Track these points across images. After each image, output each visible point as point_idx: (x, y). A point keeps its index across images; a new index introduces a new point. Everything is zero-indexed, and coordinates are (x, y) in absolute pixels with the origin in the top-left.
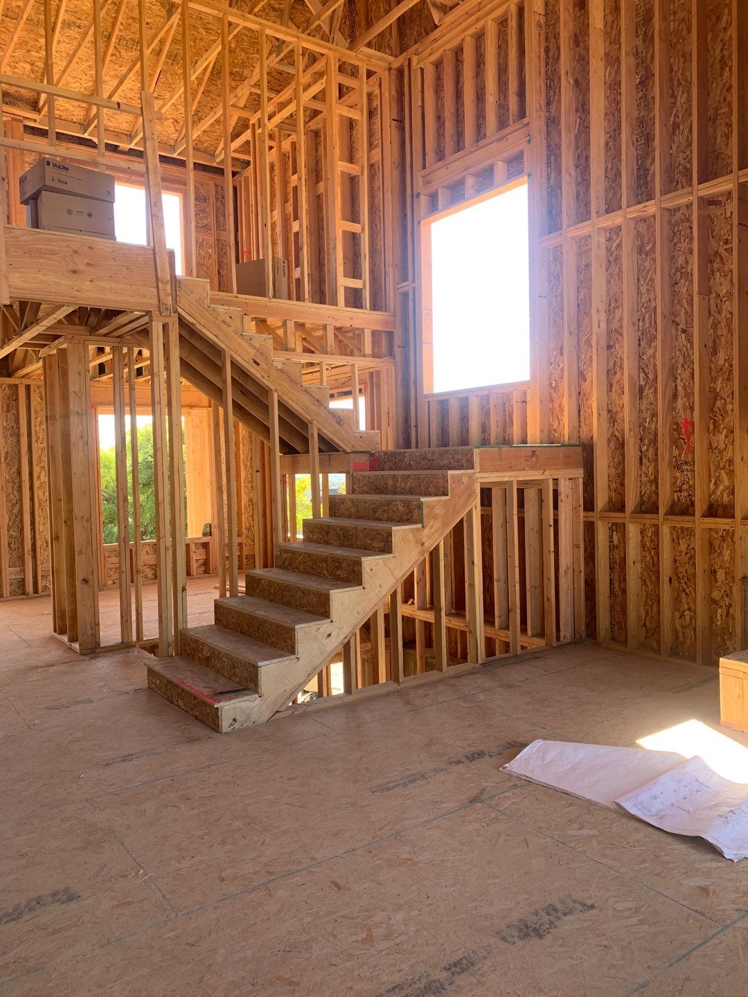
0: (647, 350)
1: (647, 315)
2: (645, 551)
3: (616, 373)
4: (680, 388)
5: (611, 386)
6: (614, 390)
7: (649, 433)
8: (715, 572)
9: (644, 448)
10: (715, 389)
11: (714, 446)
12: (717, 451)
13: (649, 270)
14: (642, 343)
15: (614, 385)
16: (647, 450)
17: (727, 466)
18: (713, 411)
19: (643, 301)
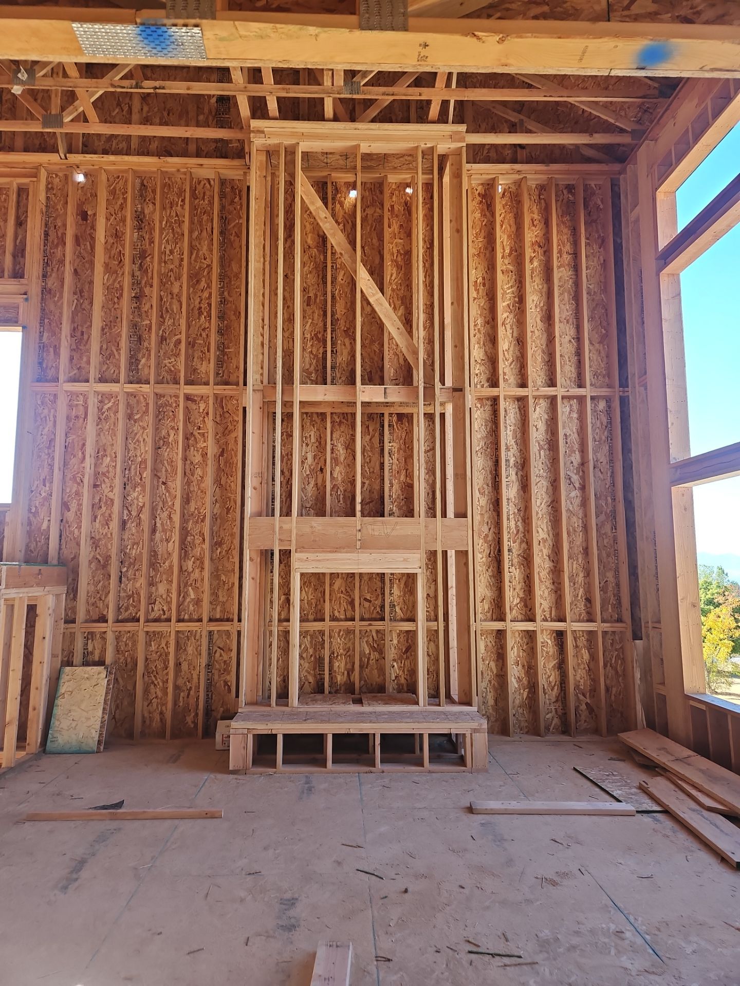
0: (131, 493)
1: (133, 467)
2: (118, 654)
3: (101, 507)
4: (158, 525)
5: (96, 517)
6: (97, 521)
7: (130, 558)
8: (180, 664)
9: (124, 570)
10: (187, 528)
11: (184, 569)
12: (186, 574)
13: (136, 434)
14: (127, 487)
15: (99, 517)
16: (127, 571)
17: (193, 584)
18: (184, 544)
19: (130, 455)
